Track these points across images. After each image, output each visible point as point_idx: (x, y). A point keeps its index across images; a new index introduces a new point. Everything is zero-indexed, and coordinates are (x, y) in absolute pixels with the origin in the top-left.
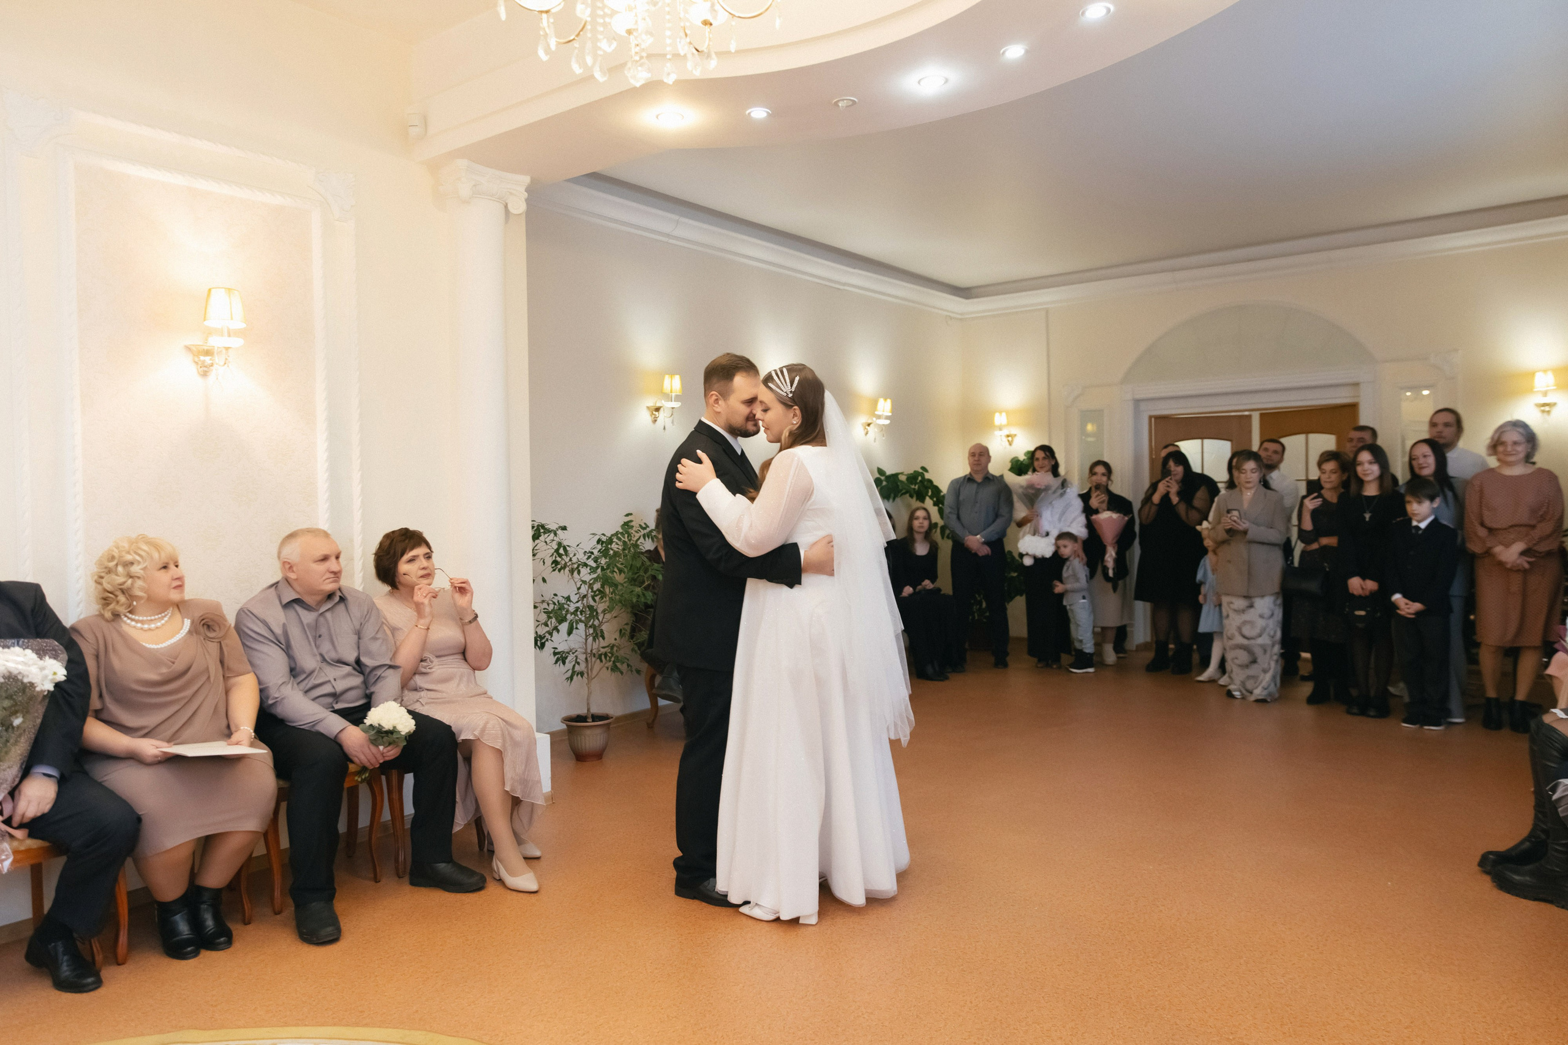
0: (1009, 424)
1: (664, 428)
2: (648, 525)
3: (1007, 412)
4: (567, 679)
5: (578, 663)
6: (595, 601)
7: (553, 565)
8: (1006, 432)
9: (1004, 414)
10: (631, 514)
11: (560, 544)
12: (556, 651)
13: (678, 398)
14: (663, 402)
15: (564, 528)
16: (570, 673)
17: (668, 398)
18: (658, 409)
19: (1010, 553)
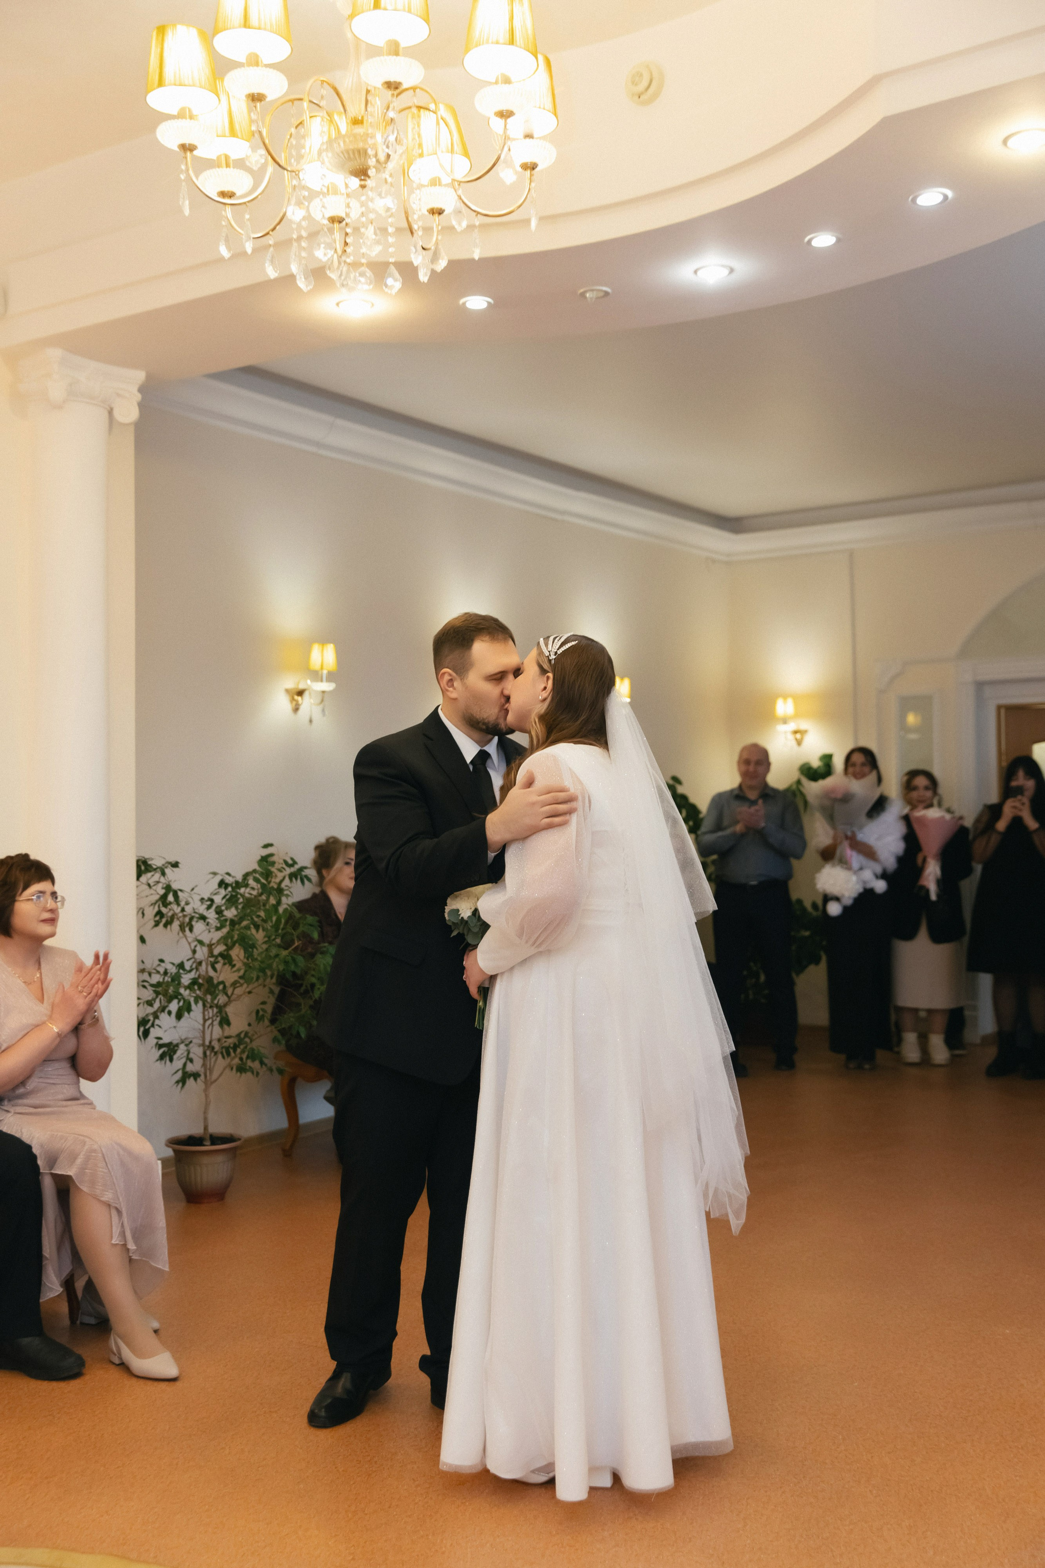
0: (797, 716)
1: (311, 721)
2: (297, 860)
3: (796, 698)
4: (177, 1082)
5: (191, 1061)
6: (215, 970)
7: (157, 918)
8: (792, 726)
9: (790, 701)
10: (271, 845)
11: (168, 888)
12: (161, 1042)
13: (331, 677)
14: (309, 682)
15: (175, 865)
16: (180, 1074)
17: (316, 676)
18: (300, 693)
19: (800, 902)
